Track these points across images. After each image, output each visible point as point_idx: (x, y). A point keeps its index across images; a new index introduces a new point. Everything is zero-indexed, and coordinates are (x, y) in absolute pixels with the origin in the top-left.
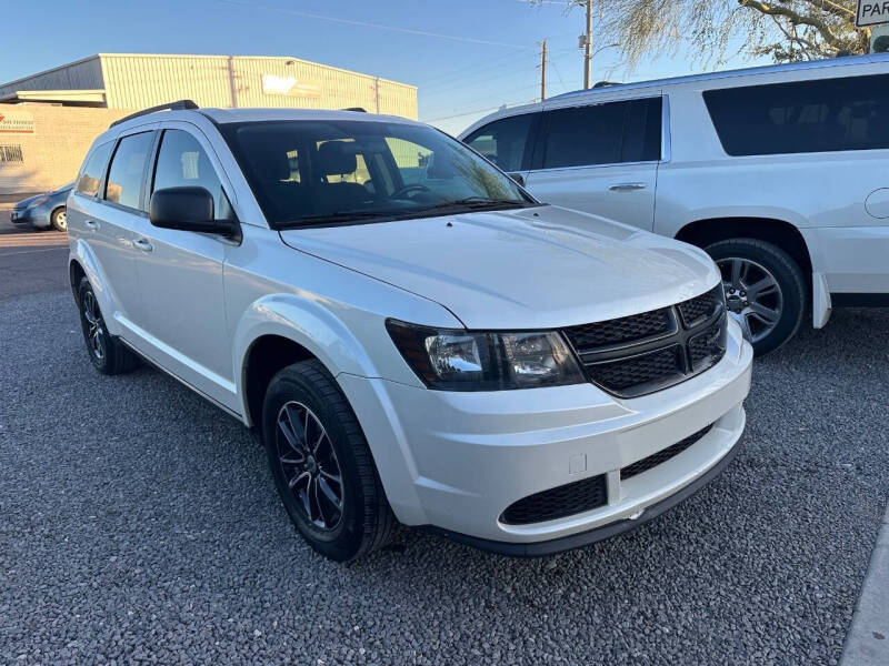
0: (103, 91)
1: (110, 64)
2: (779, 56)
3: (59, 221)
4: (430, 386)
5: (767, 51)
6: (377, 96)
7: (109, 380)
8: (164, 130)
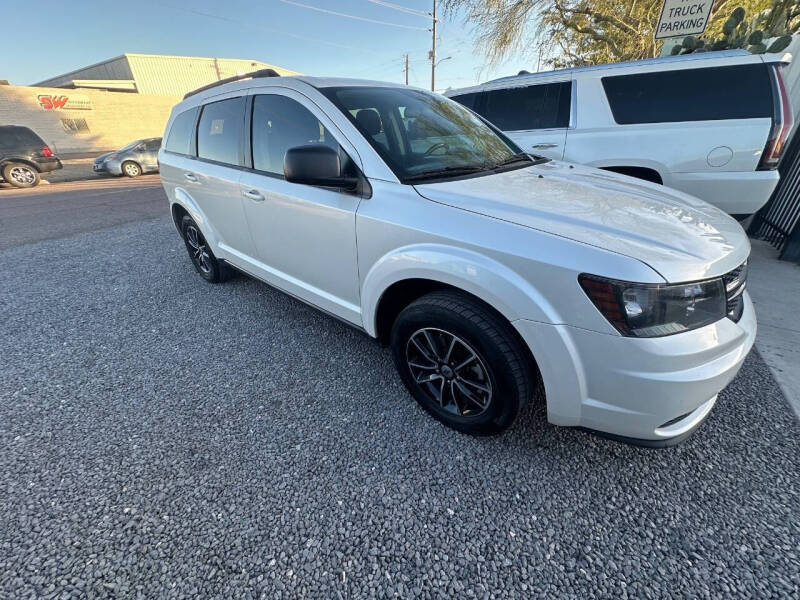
0: (132, 81)
1: (135, 61)
2: (556, 66)
3: (127, 171)
5: (550, 62)
8: (254, 96)
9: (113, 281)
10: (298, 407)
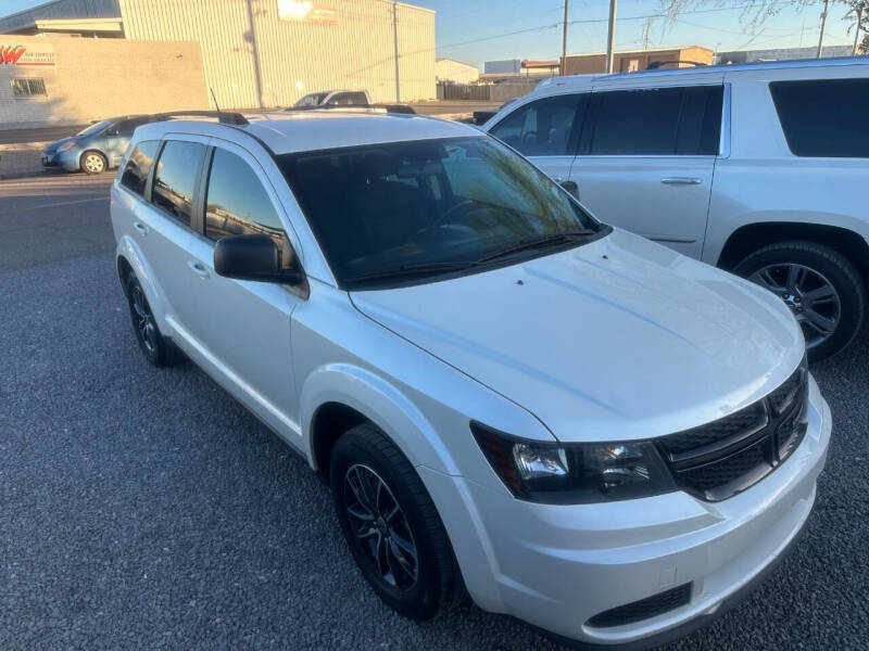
0: (119, 20)
3: (87, 165)
4: (517, 495)
6: (395, 19)
7: (161, 373)
8: (215, 149)
9: (33, 353)
10: (211, 553)
